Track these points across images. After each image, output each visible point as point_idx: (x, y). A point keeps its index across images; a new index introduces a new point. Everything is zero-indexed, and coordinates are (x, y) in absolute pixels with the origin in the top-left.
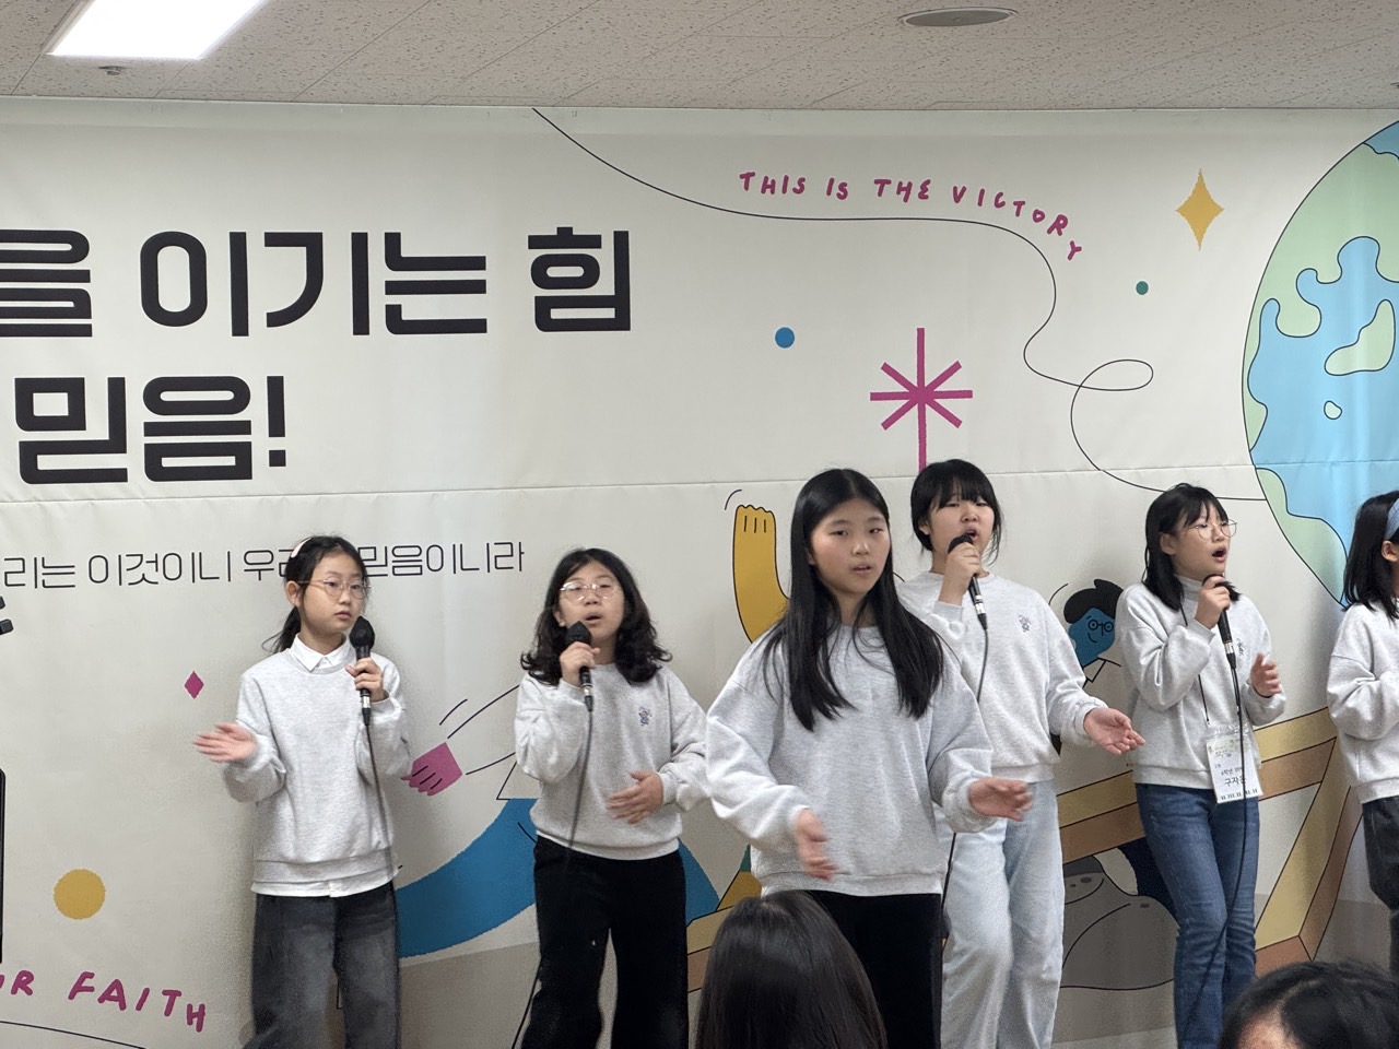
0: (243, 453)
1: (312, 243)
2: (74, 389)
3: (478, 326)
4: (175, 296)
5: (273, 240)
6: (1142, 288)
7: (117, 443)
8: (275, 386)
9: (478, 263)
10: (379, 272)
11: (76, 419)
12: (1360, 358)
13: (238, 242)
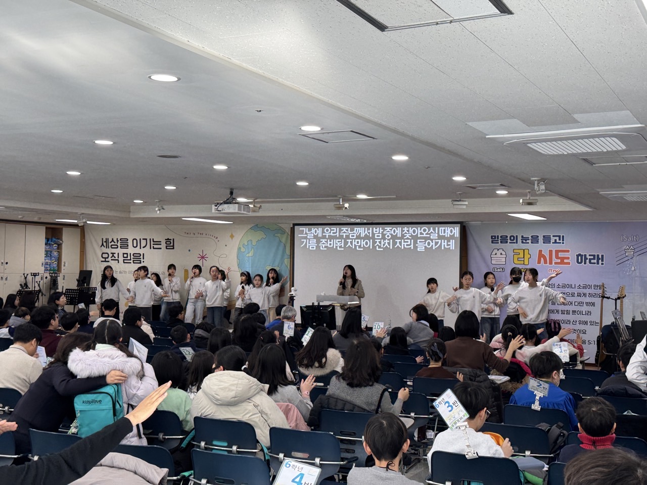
0: (140, 261)
2: (127, 254)
3: (161, 248)
4: (135, 245)
5: (143, 239)
6: (226, 245)
7: (130, 260)
8: (143, 254)
9: (160, 242)
10: (152, 243)
11: (127, 257)
12: (250, 254)
13: (140, 239)
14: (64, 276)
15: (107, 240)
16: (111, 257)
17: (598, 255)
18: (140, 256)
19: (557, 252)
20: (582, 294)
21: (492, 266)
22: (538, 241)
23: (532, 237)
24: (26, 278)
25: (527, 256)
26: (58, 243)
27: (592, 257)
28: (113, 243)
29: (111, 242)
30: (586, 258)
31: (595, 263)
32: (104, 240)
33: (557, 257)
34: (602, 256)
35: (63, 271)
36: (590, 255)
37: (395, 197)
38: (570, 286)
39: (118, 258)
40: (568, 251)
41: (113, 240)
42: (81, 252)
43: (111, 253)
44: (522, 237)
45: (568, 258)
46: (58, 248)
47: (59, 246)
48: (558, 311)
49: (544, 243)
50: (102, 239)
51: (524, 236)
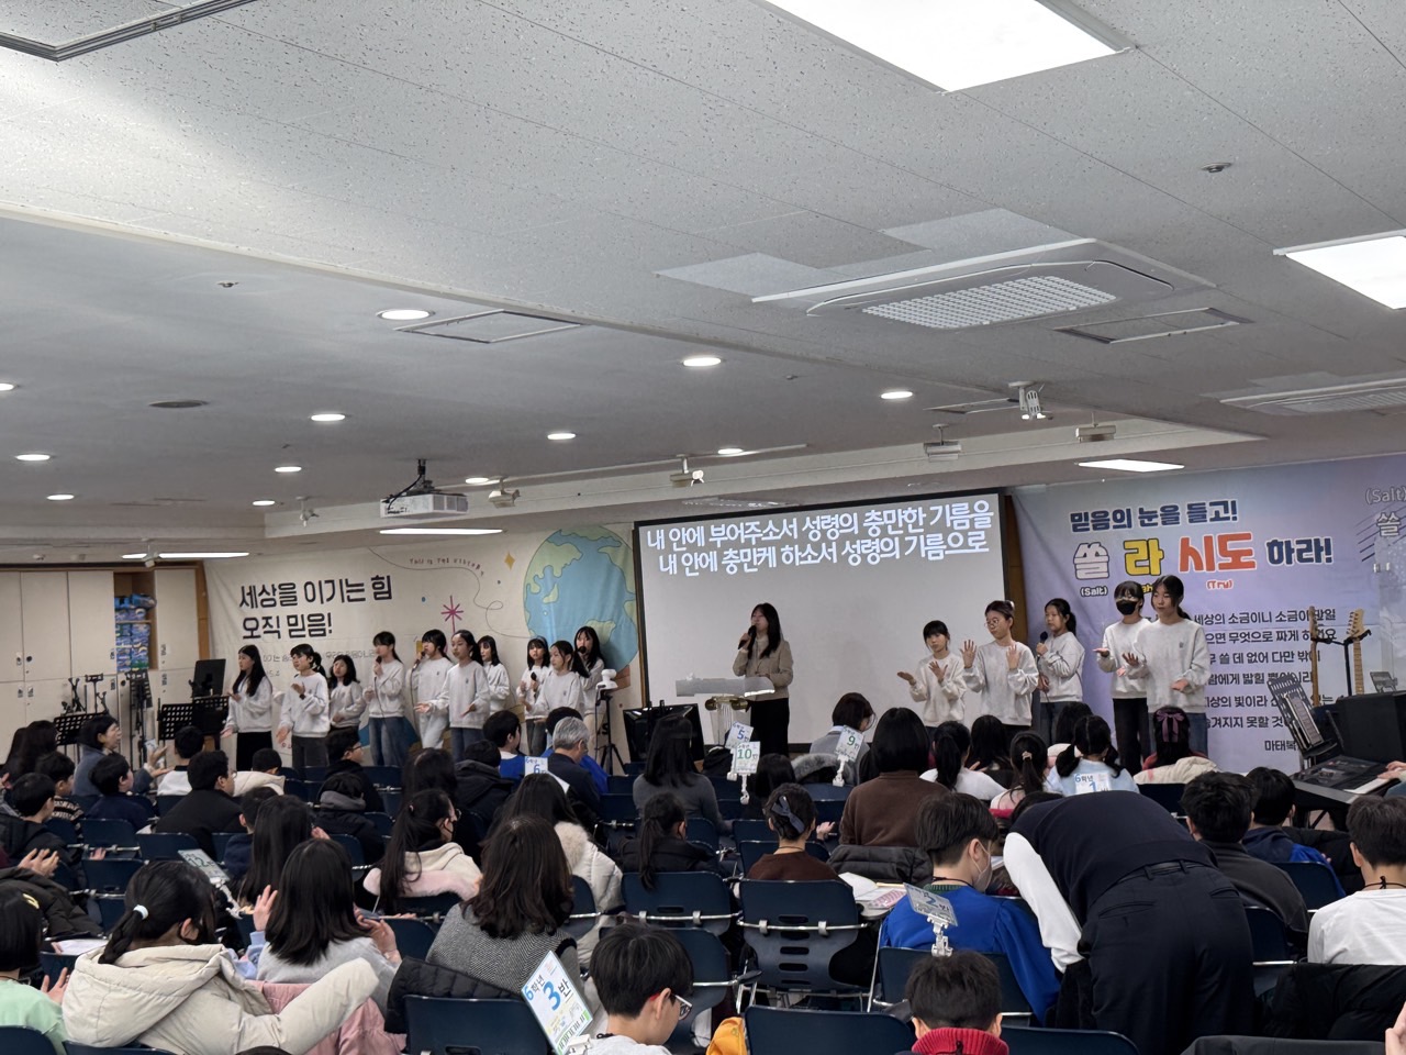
0: (324, 630)
1: (332, 582)
2: (295, 617)
3: (363, 600)
4: (310, 597)
5: (327, 582)
6: (499, 582)
7: (303, 629)
8: (329, 615)
9: (362, 585)
10: (345, 588)
11: (296, 624)
12: (552, 598)
13: (320, 583)
14: (164, 676)
15: (252, 590)
16: (265, 626)
17: (1317, 541)
18: (323, 619)
19: (1223, 540)
20: (1289, 635)
21: (1078, 585)
22: (1177, 519)
23: (1163, 509)
24: (74, 688)
25: (1155, 555)
26: (146, 605)
27: (1304, 546)
28: (264, 596)
29: (260, 594)
30: (1290, 551)
31: (1310, 560)
32: (247, 591)
33: (1224, 552)
34: (1327, 541)
35: (160, 665)
36: (1298, 542)
37: (804, 446)
38: (1259, 617)
39: (278, 626)
40: (1247, 537)
41: (264, 590)
42: (200, 620)
43: (264, 618)
44: (1141, 511)
45: (1249, 553)
46: (147, 617)
47: (149, 612)
48: (1236, 678)
49: (1191, 521)
50: (243, 588)
51: (1145, 510)
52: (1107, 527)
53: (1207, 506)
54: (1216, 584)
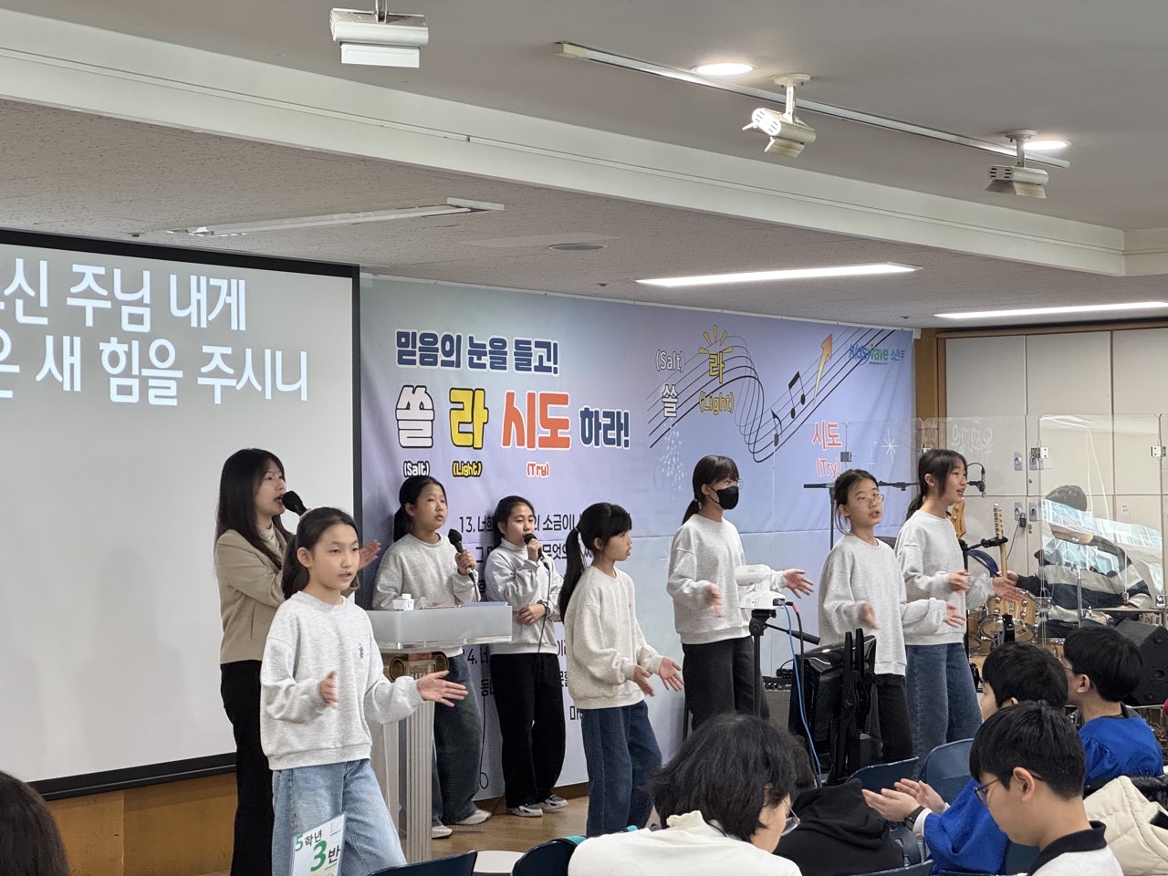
17: (619, 413)
21: (400, 458)
22: (505, 361)
23: (492, 342)
25: (480, 416)
27: (608, 421)
30: (598, 426)
31: (613, 441)
33: (546, 423)
34: (626, 414)
36: (605, 415)
40: (565, 400)
44: (471, 339)
45: (565, 424)
49: (517, 367)
51: (475, 342)
52: (435, 363)
53: (533, 346)
54: (535, 468)
